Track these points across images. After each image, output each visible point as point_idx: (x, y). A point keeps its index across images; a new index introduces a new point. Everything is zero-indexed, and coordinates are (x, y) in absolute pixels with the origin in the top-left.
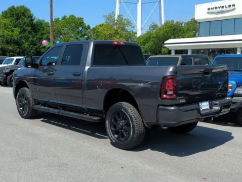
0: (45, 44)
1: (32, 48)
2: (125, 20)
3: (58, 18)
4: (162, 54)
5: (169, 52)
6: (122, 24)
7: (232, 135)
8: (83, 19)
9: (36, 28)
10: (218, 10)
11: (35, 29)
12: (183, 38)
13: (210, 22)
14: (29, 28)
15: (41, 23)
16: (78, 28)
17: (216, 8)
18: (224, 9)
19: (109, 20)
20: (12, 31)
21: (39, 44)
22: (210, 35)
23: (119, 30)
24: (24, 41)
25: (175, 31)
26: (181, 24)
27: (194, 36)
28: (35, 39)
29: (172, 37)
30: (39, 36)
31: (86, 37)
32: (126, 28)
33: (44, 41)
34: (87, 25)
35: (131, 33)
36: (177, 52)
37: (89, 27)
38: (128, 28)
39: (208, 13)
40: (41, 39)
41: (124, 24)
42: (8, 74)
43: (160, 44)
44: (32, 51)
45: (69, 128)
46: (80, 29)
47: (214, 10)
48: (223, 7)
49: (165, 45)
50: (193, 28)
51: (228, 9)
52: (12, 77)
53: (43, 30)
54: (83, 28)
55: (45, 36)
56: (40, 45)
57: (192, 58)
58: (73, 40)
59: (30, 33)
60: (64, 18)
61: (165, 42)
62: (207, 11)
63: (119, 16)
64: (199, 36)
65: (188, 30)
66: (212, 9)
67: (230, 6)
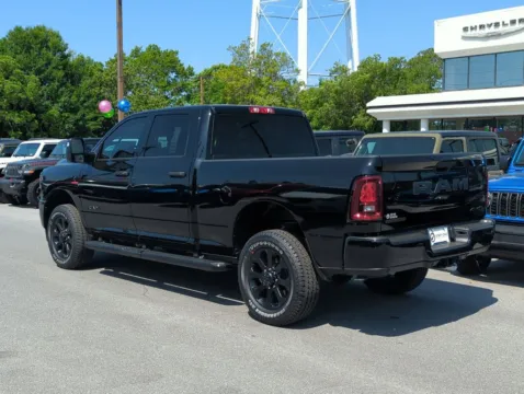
1: (66, 118)
2: (277, 55)
5: (377, 126)
6: (271, 64)
8: (177, 53)
9: (73, 73)
10: (487, 30)
12: (405, 94)
13: (469, 59)
16: (167, 74)
17: (482, 27)
18: (501, 29)
19: (240, 55)
22: (468, 87)
23: (264, 78)
24: (47, 103)
25: (388, 77)
26: (400, 63)
27: (430, 90)
28: (74, 99)
31: (185, 93)
32: (279, 73)
33: (103, 103)
34: (186, 67)
35: (292, 83)
37: (191, 71)
38: (285, 74)
39: (464, 38)
41: (275, 64)
42: (29, 178)
44: (66, 126)
46: (173, 75)
47: (478, 32)
48: (497, 25)
49: (369, 111)
50: (428, 71)
51: (510, 28)
52: (38, 185)
54: (177, 73)
57: (464, 139)
60: (136, 52)
61: (368, 105)
62: (462, 33)
63: (263, 47)
64: (444, 89)
65: (417, 75)
66: (472, 28)
67: (513, 22)
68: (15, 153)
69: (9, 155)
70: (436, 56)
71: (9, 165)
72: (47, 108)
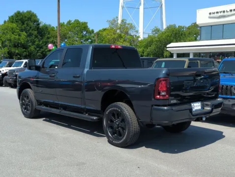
0: (50, 47)
1: (38, 51)
2: (128, 24)
3: (64, 23)
4: (163, 58)
5: (171, 55)
6: (126, 28)
7: (223, 134)
8: (87, 23)
9: (43, 32)
10: (219, 14)
11: (41, 33)
12: (185, 41)
13: (211, 27)
14: (36, 32)
15: (47, 27)
16: (82, 32)
17: (217, 13)
18: (226, 14)
19: (112, 24)
20: (19, 35)
21: (45, 47)
22: (211, 39)
23: (123, 35)
24: (30, 44)
25: (177, 34)
26: (183, 28)
27: (196, 40)
28: (41, 42)
29: (174, 40)
30: (44, 40)
31: (90, 40)
32: (129, 32)
33: (50, 45)
34: (91, 29)
35: (134, 37)
36: (179, 55)
37: (93, 31)
38: (132, 33)
39: (210, 18)
40: (47, 43)
41: (127, 28)
43: (162, 48)
44: (38, 54)
45: (69, 127)
46: (85, 33)
47: (216, 15)
48: (224, 12)
49: (168, 49)
50: (194, 32)
51: (230, 13)
53: (49, 34)
54: (87, 32)
55: (51, 40)
56: (46, 49)
57: (199, 61)
58: (77, 44)
59: (36, 37)
60: (69, 22)
61: (168, 46)
62: (209, 15)
63: (122, 21)
64: (200, 40)
65: (189, 34)
66: (213, 13)
67: (231, 11)
68: (13, 65)
69: (10, 66)
70: (197, 25)
71: (10, 70)
72: (30, 46)
